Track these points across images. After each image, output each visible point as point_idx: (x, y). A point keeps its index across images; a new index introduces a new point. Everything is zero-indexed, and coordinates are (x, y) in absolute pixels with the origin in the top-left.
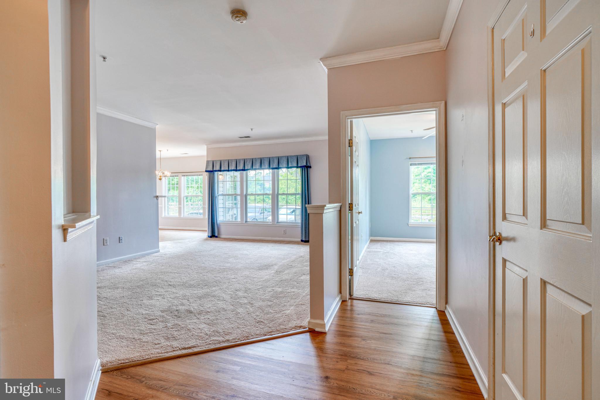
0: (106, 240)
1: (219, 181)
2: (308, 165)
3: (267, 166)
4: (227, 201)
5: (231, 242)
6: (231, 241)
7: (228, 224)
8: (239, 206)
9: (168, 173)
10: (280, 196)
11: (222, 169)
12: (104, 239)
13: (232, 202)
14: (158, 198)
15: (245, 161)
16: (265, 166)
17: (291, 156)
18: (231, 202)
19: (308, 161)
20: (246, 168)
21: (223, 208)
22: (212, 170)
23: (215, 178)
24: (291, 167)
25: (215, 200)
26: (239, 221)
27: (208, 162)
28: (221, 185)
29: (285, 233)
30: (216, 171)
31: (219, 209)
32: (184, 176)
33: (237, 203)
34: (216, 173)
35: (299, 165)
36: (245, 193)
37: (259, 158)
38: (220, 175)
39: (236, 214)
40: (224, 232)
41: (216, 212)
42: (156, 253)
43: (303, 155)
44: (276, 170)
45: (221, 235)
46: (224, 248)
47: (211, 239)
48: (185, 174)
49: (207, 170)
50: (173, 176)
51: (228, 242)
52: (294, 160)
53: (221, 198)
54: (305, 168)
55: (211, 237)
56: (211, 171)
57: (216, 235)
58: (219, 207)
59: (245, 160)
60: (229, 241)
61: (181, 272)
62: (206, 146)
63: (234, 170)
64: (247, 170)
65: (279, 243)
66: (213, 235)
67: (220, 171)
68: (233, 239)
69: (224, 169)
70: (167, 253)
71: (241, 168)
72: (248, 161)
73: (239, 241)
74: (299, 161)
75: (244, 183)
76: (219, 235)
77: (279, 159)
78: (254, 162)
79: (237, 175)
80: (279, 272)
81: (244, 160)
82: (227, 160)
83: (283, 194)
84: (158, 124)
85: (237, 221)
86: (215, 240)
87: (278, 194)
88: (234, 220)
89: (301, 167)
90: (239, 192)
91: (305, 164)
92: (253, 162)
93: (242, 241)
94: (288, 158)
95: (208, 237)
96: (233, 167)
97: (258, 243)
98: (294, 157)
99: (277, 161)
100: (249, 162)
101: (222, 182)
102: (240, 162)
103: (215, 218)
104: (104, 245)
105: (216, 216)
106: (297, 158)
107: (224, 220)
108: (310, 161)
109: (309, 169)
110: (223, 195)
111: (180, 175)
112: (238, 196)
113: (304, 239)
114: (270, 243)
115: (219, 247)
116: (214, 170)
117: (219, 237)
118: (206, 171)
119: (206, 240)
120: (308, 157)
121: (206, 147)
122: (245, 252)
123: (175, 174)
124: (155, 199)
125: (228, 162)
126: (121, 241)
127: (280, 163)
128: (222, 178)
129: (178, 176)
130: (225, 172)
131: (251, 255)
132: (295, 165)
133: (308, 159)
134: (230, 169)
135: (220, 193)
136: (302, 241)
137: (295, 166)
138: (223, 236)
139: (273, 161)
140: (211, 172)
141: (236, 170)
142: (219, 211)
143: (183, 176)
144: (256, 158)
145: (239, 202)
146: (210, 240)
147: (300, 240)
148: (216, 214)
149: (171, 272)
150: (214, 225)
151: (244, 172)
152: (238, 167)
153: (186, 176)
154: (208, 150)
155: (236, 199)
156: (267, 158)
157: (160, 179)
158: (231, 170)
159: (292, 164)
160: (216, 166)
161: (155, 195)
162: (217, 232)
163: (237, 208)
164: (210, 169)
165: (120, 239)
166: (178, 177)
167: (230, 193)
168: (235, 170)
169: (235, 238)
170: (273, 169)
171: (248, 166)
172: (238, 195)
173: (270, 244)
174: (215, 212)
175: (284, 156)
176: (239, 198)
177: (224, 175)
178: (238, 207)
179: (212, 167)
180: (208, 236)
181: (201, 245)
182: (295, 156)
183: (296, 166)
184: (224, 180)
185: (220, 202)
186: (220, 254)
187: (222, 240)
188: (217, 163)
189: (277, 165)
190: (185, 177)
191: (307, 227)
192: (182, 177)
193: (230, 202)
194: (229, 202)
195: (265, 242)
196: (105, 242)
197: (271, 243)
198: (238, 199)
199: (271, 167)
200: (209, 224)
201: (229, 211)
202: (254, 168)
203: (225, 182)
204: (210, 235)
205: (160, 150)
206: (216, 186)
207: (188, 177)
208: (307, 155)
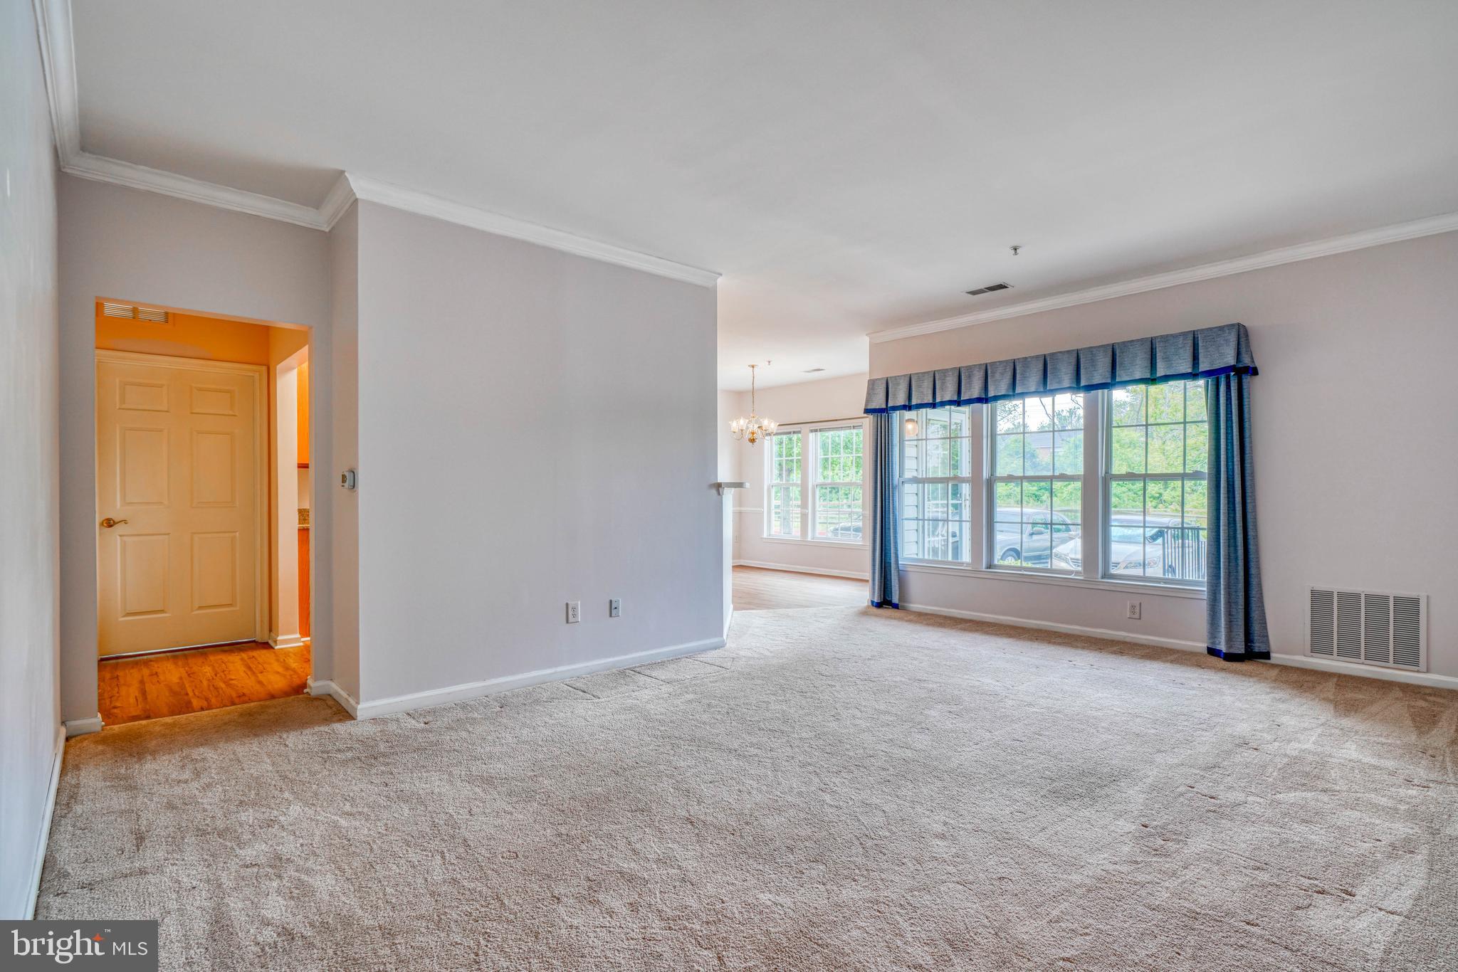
0: (574, 609)
1: (906, 439)
2: (1246, 361)
3: (1067, 380)
4: (929, 500)
5: (940, 629)
6: (941, 625)
7: (934, 570)
8: (966, 513)
9: (772, 426)
10: (1114, 484)
11: (914, 402)
12: (567, 604)
13: (946, 502)
14: (720, 489)
15: (989, 372)
16: (1059, 382)
17: (1165, 338)
18: (943, 502)
19: (1243, 350)
20: (991, 394)
21: (917, 519)
22: (884, 406)
23: (894, 431)
24: (1167, 378)
25: (893, 496)
26: (968, 564)
27: (873, 385)
28: (910, 451)
29: (1137, 616)
30: (895, 408)
31: (905, 522)
32: (816, 431)
33: (961, 504)
34: (896, 415)
35: (1203, 367)
36: (985, 474)
37: (1037, 357)
38: (909, 420)
39: (958, 534)
40: (919, 596)
41: (895, 532)
42: (714, 652)
43: (1221, 328)
44: (1100, 391)
45: (910, 603)
46: (915, 655)
47: (880, 611)
48: (819, 425)
49: (869, 408)
50: (790, 433)
51: (931, 628)
52: (1181, 351)
53: (909, 489)
54: (1228, 378)
55: (879, 605)
56: (881, 411)
57: (895, 600)
58: (906, 516)
59: (989, 367)
60: (933, 625)
61: (753, 751)
62: (867, 339)
63: (951, 403)
64: (996, 398)
65: (1114, 653)
66: (885, 601)
67: (908, 407)
68: (945, 617)
69: (919, 402)
70: (742, 653)
71: (976, 395)
72: (1000, 370)
73: (964, 630)
74: (1201, 350)
75: (984, 441)
76: (904, 602)
77: (1114, 356)
78: (1018, 372)
79: (959, 422)
80: (1161, 835)
81: (984, 367)
82: (928, 372)
83: (1130, 477)
84: (721, 275)
85: (959, 561)
86: (890, 618)
87: (1109, 478)
88: (950, 559)
89: (1208, 373)
90: (965, 470)
91: (1230, 360)
92: (1015, 371)
93: (977, 631)
94: (1152, 349)
95: (870, 604)
96: (949, 394)
97: (1035, 645)
98: (1181, 338)
99: (1108, 360)
100: (1002, 374)
101: (915, 443)
102: (970, 377)
103: (892, 551)
104: (567, 622)
105: (896, 543)
106: (1195, 341)
107: (920, 556)
108: (1253, 348)
109: (1247, 379)
110: (916, 480)
111: (806, 428)
112: (964, 485)
113: (1223, 647)
114: (1077, 647)
115: (898, 645)
116: (890, 404)
117: (904, 609)
118: (867, 411)
119: (864, 613)
120: (1242, 334)
121: (868, 341)
122: (988, 682)
123: (791, 428)
124: (714, 491)
125: (932, 379)
126: (614, 612)
127: (1121, 364)
128: (914, 429)
129: (799, 432)
130: (924, 410)
131: (1010, 702)
132: (1186, 367)
133: (1243, 340)
134: (938, 400)
135: (908, 475)
136: (1213, 652)
137: (1184, 371)
138: (915, 606)
139: (1093, 362)
140: (881, 413)
141: (958, 403)
142: (906, 528)
143: (812, 431)
144: (1026, 358)
145: (968, 503)
146: (876, 616)
147: (1202, 646)
148: (895, 537)
149: (719, 748)
150: (888, 571)
151: (985, 405)
152: (965, 392)
153: (821, 430)
154: (875, 350)
155: (956, 493)
156: (1068, 352)
157: (752, 441)
158: (943, 404)
159: (1169, 367)
160: (894, 395)
161: (714, 481)
162: (898, 592)
163: (960, 521)
164: (879, 403)
165: (612, 608)
166: (800, 435)
167: (940, 475)
168: (955, 401)
169: (951, 615)
170: (1090, 388)
171: (999, 385)
172: (963, 480)
173: (1080, 651)
174: (892, 531)
175: (1138, 340)
176: (966, 489)
177: (920, 423)
178: (964, 519)
179: (884, 398)
180: (872, 602)
181: (847, 632)
182: (1184, 334)
183: (1190, 370)
184: (922, 436)
185: (907, 502)
186: (898, 679)
187: (912, 617)
188: (898, 384)
189: (1108, 375)
190: (819, 433)
191: (1236, 603)
192: (812, 436)
193: (940, 502)
194: (937, 502)
195: (1060, 644)
196: (570, 613)
197: (1083, 648)
198: (964, 492)
199: (1083, 384)
200: (874, 565)
201: (935, 528)
202: (1018, 390)
203: (924, 441)
204: (876, 600)
205: (752, 364)
206: (894, 453)
207: (824, 433)
208: (1239, 324)
